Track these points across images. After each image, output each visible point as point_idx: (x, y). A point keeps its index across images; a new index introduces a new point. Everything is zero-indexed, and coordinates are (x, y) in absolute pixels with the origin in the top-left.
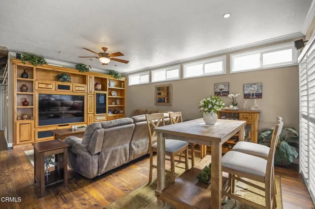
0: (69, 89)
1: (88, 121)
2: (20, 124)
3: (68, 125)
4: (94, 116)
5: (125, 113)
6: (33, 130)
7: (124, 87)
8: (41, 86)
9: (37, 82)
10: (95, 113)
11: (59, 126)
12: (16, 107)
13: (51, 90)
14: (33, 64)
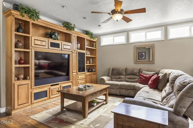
0: (59, 48)
1: (73, 79)
2: (18, 86)
3: (58, 84)
4: (77, 74)
5: (97, 71)
6: (30, 91)
7: (95, 47)
8: (37, 42)
9: (33, 38)
10: (78, 71)
11: (52, 85)
12: (14, 66)
13: (44, 47)
14: (30, 18)
